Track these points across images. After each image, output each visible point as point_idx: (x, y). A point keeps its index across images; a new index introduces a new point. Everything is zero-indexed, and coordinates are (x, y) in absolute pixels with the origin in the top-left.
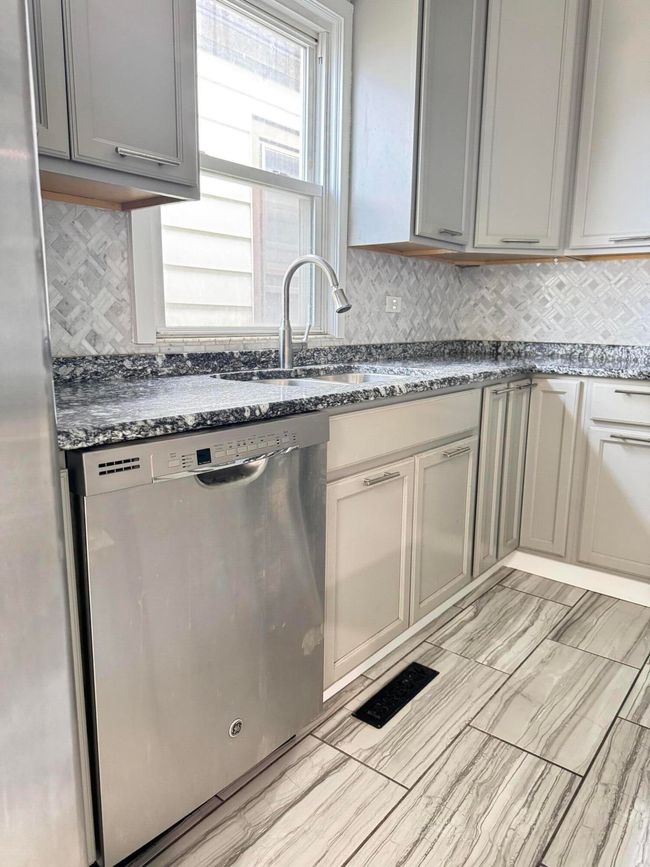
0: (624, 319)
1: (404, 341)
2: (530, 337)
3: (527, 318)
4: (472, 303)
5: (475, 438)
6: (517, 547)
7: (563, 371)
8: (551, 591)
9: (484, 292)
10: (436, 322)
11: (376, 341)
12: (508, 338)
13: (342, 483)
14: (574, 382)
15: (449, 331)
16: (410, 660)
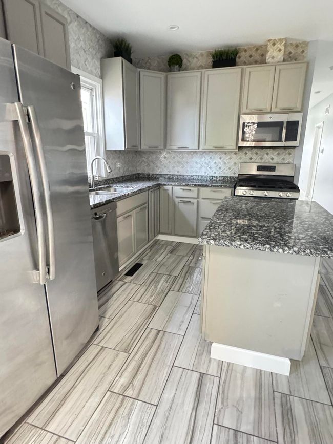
0: (182, 168)
1: (122, 175)
2: (158, 173)
3: (157, 167)
4: (140, 162)
5: (147, 205)
6: (159, 233)
7: (167, 184)
8: (169, 243)
9: (143, 158)
10: (131, 169)
11: (115, 176)
12: (152, 173)
13: (119, 218)
14: (170, 187)
15: (134, 171)
16: (136, 262)
